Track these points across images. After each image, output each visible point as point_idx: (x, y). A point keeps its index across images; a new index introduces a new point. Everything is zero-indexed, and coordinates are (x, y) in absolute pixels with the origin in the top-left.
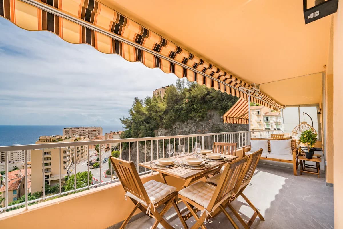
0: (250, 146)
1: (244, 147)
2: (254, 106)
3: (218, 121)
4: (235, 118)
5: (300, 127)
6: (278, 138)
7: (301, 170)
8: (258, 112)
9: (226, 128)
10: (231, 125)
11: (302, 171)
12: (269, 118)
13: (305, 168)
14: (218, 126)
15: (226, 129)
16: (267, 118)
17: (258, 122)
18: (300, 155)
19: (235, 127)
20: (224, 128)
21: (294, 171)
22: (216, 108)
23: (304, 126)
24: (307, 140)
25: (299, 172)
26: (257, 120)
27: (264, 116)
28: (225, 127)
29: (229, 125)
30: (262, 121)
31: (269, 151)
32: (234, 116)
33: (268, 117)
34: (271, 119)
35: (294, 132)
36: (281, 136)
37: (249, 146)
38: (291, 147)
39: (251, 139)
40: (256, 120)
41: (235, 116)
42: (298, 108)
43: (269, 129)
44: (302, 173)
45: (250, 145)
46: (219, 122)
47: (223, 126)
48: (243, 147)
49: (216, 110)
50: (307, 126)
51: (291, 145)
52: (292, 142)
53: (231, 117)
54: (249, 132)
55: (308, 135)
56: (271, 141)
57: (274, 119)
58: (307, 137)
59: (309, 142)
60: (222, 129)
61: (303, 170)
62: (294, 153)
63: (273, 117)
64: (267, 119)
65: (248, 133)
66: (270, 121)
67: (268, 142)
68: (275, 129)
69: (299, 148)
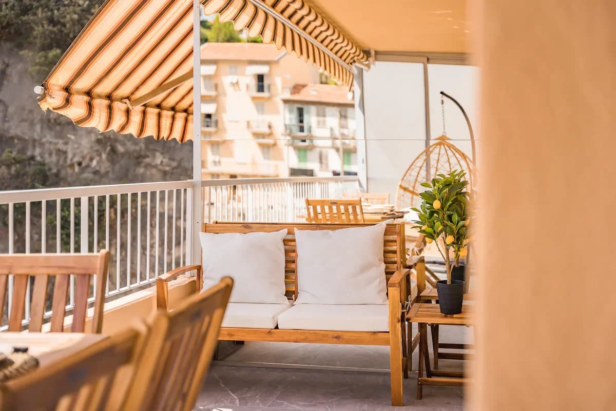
0: (199, 269)
1: (165, 276)
2: (239, 41)
3: (32, 124)
4: (121, 99)
5: (427, 161)
6: (339, 218)
7: (420, 375)
8: (261, 78)
9: (80, 164)
10: (113, 150)
11: (425, 378)
12: (311, 119)
13: (436, 364)
14: (29, 153)
15: (83, 170)
16: (301, 113)
17: (257, 135)
18: (418, 299)
19: (138, 158)
20: (72, 166)
21: (392, 386)
22: (18, 33)
23: (444, 159)
24: (445, 226)
25: (414, 383)
26: (253, 125)
27: (286, 101)
28: (76, 159)
29: (97, 147)
30: (279, 129)
31: (291, 294)
32: (117, 87)
33: (305, 108)
34: (319, 123)
35: (405, 189)
36: (350, 208)
37: (191, 269)
38: (385, 263)
39: (206, 229)
40: (248, 123)
41: (125, 90)
42: (420, 66)
43: (309, 173)
44: (425, 390)
45: (198, 264)
46: (38, 128)
47: (65, 153)
48: (160, 280)
49: (20, 46)
50: (453, 160)
51: (385, 252)
52: (391, 238)
53: (100, 97)
54: (193, 186)
55: (447, 200)
56: (298, 234)
57: (332, 120)
58: (442, 208)
59: (452, 233)
60: (57, 175)
61: (430, 374)
62: (395, 292)
63: (329, 110)
64: (301, 121)
65: (189, 191)
66: (316, 132)
67: (285, 242)
68: (336, 174)
69: (415, 264)
